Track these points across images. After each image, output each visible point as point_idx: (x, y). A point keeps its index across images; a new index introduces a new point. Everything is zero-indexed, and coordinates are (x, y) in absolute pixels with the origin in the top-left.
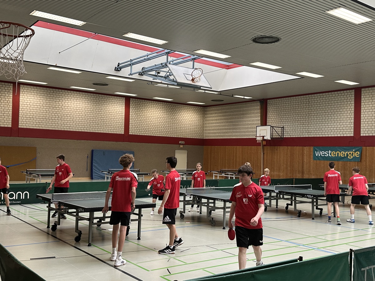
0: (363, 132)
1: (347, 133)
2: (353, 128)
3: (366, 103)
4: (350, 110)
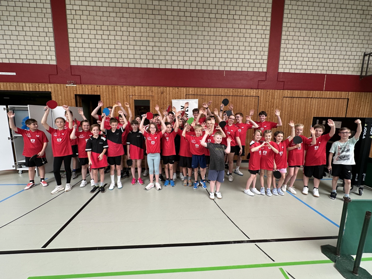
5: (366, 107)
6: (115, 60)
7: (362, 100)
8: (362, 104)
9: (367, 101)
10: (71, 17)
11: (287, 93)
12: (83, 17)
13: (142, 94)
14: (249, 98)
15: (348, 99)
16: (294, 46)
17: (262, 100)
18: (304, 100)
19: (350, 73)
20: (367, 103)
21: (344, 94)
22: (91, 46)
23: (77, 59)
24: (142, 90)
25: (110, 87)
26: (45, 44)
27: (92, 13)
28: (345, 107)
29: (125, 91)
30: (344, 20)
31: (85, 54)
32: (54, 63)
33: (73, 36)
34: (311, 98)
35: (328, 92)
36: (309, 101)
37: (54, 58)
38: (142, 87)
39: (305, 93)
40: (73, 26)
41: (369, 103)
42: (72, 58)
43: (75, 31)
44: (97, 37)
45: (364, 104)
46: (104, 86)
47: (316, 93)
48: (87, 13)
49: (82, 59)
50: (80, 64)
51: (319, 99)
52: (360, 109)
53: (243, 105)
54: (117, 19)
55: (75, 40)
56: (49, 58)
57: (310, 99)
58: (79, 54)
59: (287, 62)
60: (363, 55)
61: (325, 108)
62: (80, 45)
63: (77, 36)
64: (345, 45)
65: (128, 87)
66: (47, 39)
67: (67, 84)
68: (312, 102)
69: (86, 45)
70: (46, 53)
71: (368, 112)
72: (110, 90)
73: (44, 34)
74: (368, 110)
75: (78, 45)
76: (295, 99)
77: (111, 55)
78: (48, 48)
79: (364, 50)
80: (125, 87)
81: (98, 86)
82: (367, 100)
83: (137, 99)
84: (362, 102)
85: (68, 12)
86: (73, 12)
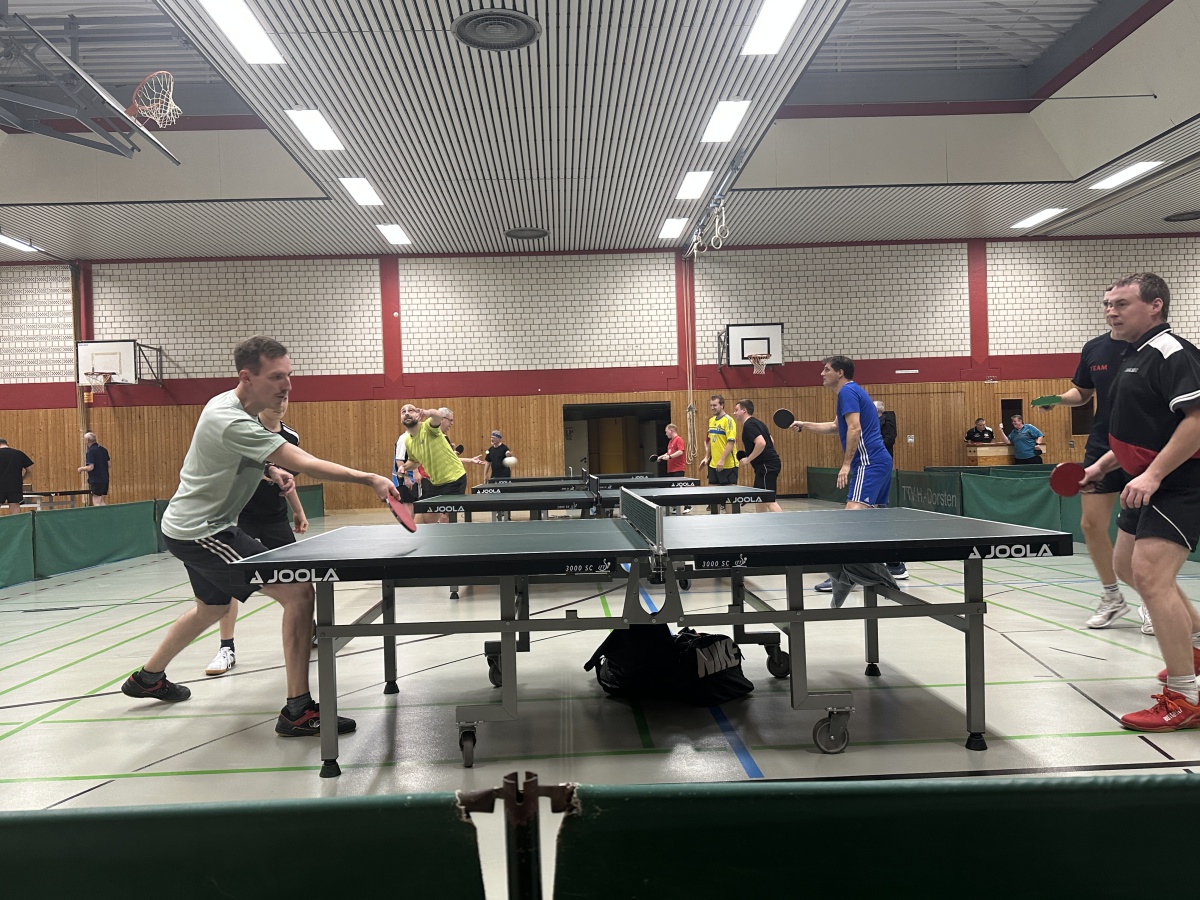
0: (409, 365)
1: (365, 366)
2: (381, 354)
3: (411, 295)
4: (372, 308)
6: (1047, 345)
10: (993, 296)
22: (1016, 329)
23: (997, 347)
26: (958, 331)
27: (1018, 290)
31: (1008, 341)
32: (968, 354)
33: (994, 318)
37: (968, 348)
40: (994, 307)
42: (991, 347)
43: (996, 313)
44: (1024, 318)
48: (1013, 290)
49: (1003, 347)
50: (1002, 353)
54: (1049, 295)
55: (997, 324)
56: (962, 348)
58: (1000, 341)
62: (1002, 329)
63: (999, 318)
66: (961, 325)
67: (986, 381)
69: (1008, 329)
70: (958, 342)
73: (958, 319)
75: (999, 330)
77: (1041, 340)
78: (962, 336)
85: (989, 290)
86: (996, 290)
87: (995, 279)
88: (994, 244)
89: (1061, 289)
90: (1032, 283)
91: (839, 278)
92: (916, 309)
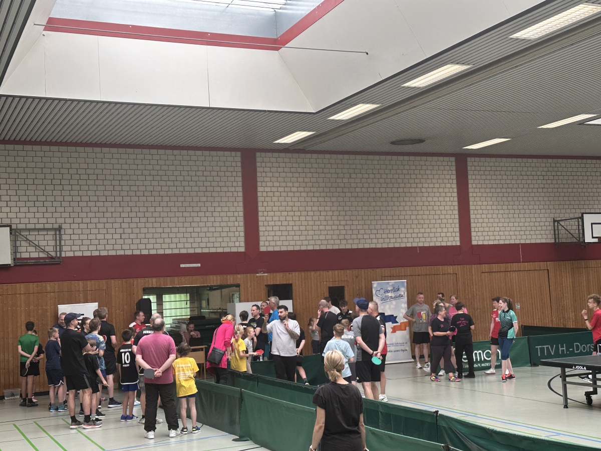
5: (568, 278)
7: (563, 270)
8: (563, 274)
9: (568, 271)
10: (262, 199)
11: (485, 267)
12: (275, 199)
13: (337, 279)
14: (446, 275)
15: (548, 270)
16: (484, 216)
17: (460, 277)
18: (503, 273)
19: (544, 241)
20: (568, 273)
21: (542, 265)
22: (282, 228)
23: (267, 244)
24: (337, 275)
25: (303, 273)
26: (234, 229)
27: (283, 194)
28: (547, 279)
29: (318, 278)
30: (526, 186)
31: (275, 238)
32: (242, 250)
33: (263, 219)
34: (511, 271)
35: (526, 263)
36: (509, 275)
37: (243, 244)
38: (336, 272)
39: (502, 266)
40: (263, 209)
41: (570, 273)
42: (261, 243)
43: (265, 213)
44: (288, 219)
45: (565, 275)
46: (297, 273)
47: (515, 266)
48: (278, 194)
49: (271, 243)
50: (271, 249)
51: (519, 272)
52: (562, 281)
53: (441, 285)
54: (308, 199)
55: (266, 223)
56: (237, 244)
57: (509, 273)
58: (269, 238)
59: (479, 234)
60: (552, 220)
61: (526, 281)
62: (270, 228)
63: (268, 218)
64: (533, 211)
65: (321, 272)
66: (236, 224)
67: (258, 273)
68: (511, 276)
69: (276, 228)
70: (233, 239)
71: (571, 283)
72: (303, 277)
73: (234, 219)
74: (571, 281)
75: (268, 228)
76: (493, 274)
77: (302, 238)
78: (237, 234)
79: (552, 215)
80: (318, 273)
81: (289, 274)
82: (567, 269)
83: (331, 285)
84: (563, 273)
85: (259, 194)
86: (264, 194)
87: (264, 184)
88: (263, 154)
89: (317, 194)
90: (294, 189)
91: (127, 178)
92: (197, 209)
